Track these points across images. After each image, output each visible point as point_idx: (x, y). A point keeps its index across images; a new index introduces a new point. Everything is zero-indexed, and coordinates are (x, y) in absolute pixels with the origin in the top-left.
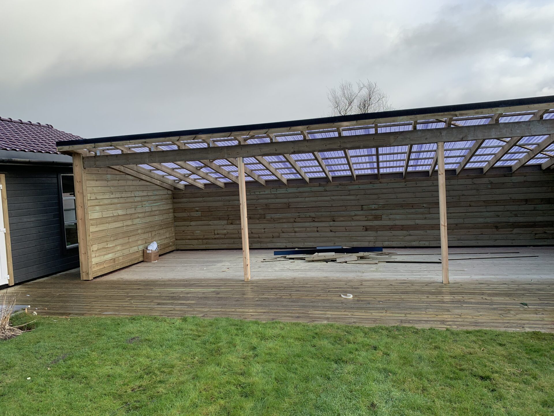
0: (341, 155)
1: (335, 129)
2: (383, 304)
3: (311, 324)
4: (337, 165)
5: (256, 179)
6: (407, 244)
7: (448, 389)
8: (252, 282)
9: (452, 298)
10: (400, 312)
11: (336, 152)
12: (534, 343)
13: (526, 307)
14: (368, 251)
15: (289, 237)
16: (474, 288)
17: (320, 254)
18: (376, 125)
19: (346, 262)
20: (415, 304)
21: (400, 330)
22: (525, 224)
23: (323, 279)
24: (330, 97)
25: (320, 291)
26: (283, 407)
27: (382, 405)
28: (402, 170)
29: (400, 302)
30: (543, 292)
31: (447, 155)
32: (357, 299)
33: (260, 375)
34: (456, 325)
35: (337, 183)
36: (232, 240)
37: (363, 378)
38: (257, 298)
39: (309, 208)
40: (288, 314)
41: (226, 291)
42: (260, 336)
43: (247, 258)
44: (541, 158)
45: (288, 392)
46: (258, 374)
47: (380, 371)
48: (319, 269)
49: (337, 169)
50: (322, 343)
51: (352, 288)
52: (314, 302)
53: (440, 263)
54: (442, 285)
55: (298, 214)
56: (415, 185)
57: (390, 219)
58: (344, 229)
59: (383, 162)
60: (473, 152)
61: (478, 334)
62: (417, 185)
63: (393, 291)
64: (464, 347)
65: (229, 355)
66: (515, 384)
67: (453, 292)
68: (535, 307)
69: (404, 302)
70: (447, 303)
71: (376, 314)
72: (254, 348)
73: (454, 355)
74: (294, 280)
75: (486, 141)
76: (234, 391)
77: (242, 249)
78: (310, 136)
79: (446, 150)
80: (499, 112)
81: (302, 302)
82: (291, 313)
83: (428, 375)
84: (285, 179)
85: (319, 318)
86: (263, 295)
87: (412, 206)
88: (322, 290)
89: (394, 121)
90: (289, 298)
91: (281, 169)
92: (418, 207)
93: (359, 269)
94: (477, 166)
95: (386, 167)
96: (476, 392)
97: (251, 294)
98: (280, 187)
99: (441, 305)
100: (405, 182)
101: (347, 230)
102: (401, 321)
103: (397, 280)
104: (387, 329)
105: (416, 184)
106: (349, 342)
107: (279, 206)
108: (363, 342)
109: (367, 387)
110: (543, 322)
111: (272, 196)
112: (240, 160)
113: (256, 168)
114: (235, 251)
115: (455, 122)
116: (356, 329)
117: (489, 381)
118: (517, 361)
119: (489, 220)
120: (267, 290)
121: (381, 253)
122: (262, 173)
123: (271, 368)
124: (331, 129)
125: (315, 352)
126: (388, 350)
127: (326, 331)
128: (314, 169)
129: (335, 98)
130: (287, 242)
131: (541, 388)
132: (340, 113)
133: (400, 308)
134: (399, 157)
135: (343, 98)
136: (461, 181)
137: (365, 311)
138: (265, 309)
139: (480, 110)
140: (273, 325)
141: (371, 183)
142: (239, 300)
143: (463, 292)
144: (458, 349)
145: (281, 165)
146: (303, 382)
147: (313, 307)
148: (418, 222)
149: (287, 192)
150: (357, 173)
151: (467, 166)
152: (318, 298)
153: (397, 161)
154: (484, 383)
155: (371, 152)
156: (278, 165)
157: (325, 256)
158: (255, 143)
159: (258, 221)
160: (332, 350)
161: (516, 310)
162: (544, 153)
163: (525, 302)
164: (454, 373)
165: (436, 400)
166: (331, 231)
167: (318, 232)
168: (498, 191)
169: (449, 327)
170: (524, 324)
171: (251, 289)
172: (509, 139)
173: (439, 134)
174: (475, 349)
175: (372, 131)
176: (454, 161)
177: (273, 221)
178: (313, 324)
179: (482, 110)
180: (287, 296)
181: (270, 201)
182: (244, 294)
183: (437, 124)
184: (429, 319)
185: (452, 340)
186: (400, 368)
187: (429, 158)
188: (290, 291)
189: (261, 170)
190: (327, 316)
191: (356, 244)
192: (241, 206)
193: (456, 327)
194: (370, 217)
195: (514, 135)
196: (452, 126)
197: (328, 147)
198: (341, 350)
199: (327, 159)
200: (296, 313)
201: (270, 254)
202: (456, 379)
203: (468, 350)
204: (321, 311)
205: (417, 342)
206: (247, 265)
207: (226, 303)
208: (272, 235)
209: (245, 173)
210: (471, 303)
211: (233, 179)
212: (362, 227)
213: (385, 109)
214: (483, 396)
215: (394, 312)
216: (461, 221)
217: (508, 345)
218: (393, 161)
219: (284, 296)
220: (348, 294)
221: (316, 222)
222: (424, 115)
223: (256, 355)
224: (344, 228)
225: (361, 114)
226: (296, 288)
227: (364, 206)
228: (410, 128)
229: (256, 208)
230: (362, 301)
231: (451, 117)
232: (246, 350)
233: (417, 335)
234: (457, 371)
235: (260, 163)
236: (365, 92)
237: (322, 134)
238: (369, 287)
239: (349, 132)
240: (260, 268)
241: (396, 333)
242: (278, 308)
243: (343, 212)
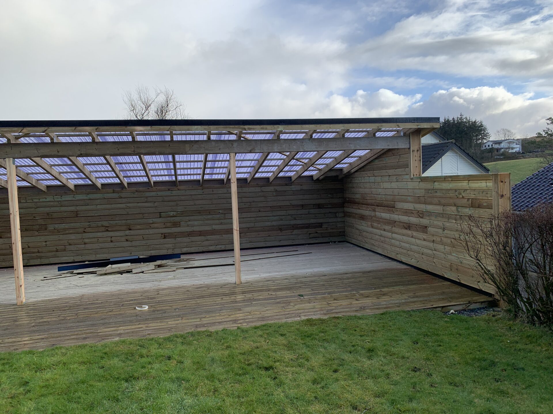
0: (136, 161)
1: (129, 132)
2: (178, 312)
3: (100, 344)
4: (132, 170)
5: (34, 184)
6: (205, 249)
7: (237, 385)
8: (27, 305)
9: (243, 297)
10: (195, 317)
11: (130, 157)
12: (308, 329)
13: (302, 298)
14: (166, 259)
15: (78, 249)
16: (262, 286)
17: (114, 266)
18: (171, 133)
19: (143, 272)
20: (210, 307)
21: (195, 335)
23: (117, 292)
24: (125, 99)
25: (113, 306)
28: (199, 177)
29: (196, 307)
30: (315, 284)
31: (239, 165)
32: (153, 309)
34: (246, 322)
35: (134, 189)
37: (155, 393)
38: (33, 323)
39: (101, 217)
40: (72, 337)
42: (34, 368)
43: (20, 277)
44: (313, 170)
47: (173, 381)
48: (113, 283)
49: (132, 175)
50: (111, 362)
51: (148, 298)
52: (105, 318)
53: (234, 265)
54: (235, 285)
55: (88, 223)
56: (212, 192)
57: (188, 225)
59: (180, 169)
60: (260, 163)
61: (264, 328)
62: (214, 192)
63: (189, 296)
64: (252, 343)
66: (292, 369)
67: (244, 291)
68: (309, 297)
69: (200, 306)
70: (239, 302)
71: (171, 323)
72: (26, 383)
73: (243, 352)
74: (82, 297)
75: (271, 154)
77: (13, 267)
78: (101, 138)
79: (239, 161)
80: (279, 129)
81: (90, 321)
82: (77, 334)
83: (219, 376)
84: (71, 184)
85: (110, 335)
86: (42, 318)
87: (209, 212)
88: (115, 305)
89: (189, 130)
90: (75, 318)
91: (66, 173)
92: (214, 213)
93: (157, 278)
94: (264, 176)
95: (184, 175)
96: (261, 383)
97: (26, 319)
98: (66, 194)
99: (233, 305)
100: (202, 189)
101: (145, 239)
102: (197, 326)
103: (194, 285)
104: (182, 336)
106: (142, 356)
107: (65, 214)
108: (157, 354)
109: (159, 401)
110: (314, 310)
111: (56, 203)
112: (9, 160)
113: (34, 172)
114: (5, 270)
115: (244, 135)
116: (150, 342)
117: (272, 371)
118: (294, 348)
119: (274, 223)
120: (47, 313)
121: (179, 260)
122: (42, 177)
123: (48, 403)
124: (124, 133)
125: (103, 374)
126: (182, 357)
127: (117, 348)
128: (107, 174)
129: (131, 101)
130: (75, 255)
131: (311, 368)
132: (136, 117)
133: (195, 313)
134: (196, 165)
135: (139, 102)
136: (252, 189)
137: (161, 321)
138: (43, 335)
140: (53, 352)
141: (169, 190)
142: (9, 329)
143: (253, 290)
144: (247, 346)
145: (66, 169)
146: (86, 410)
147: (104, 324)
148: (214, 227)
149: (74, 199)
150: (154, 179)
151: (257, 176)
152: (110, 313)
153: (194, 168)
154: (267, 373)
155: (168, 159)
156: (63, 169)
157: (119, 268)
158: (31, 142)
159: (37, 233)
160: (123, 368)
161: (295, 302)
162: (315, 166)
163: (301, 293)
164: (243, 369)
165: (226, 399)
166: (127, 240)
167: (112, 242)
168: (281, 198)
169: (239, 325)
170: (300, 313)
171: (25, 313)
172: (288, 153)
173: (231, 145)
174: (261, 342)
175: (168, 138)
176: (245, 171)
177: (58, 232)
178: (103, 342)
179: (266, 126)
180: (72, 316)
181: (53, 209)
182: (16, 321)
183: (229, 136)
184: (223, 320)
185: (242, 338)
186: (193, 374)
187: (223, 168)
188: (77, 310)
189: (40, 173)
190: (119, 332)
191: (154, 253)
192: (12, 217)
193: (246, 324)
194: (169, 225)
195: (292, 150)
196: (242, 139)
197: (121, 151)
198: (132, 366)
199: (121, 163)
200: (82, 334)
201: (54, 271)
202: (244, 374)
203: (255, 345)
204: (112, 327)
205: (210, 345)
206: (21, 286)
208: (56, 248)
209: (17, 175)
210: (259, 300)
212: (161, 235)
213: (182, 117)
214: (267, 385)
215: (189, 317)
216: (252, 225)
217: (288, 334)
218: (190, 169)
219: (69, 316)
220: (143, 306)
221: (109, 231)
222: (217, 126)
223: (29, 391)
224: (141, 237)
225: (158, 120)
226: (85, 306)
227: (162, 213)
228: (205, 138)
229: (34, 217)
230: (158, 311)
231: (240, 130)
232: (14, 388)
233: (211, 338)
234: (246, 367)
235: (38, 165)
236: (161, 99)
237: (114, 137)
238: (166, 295)
239: (144, 137)
240: (39, 288)
241: (191, 339)
242: (60, 331)
243: (140, 220)
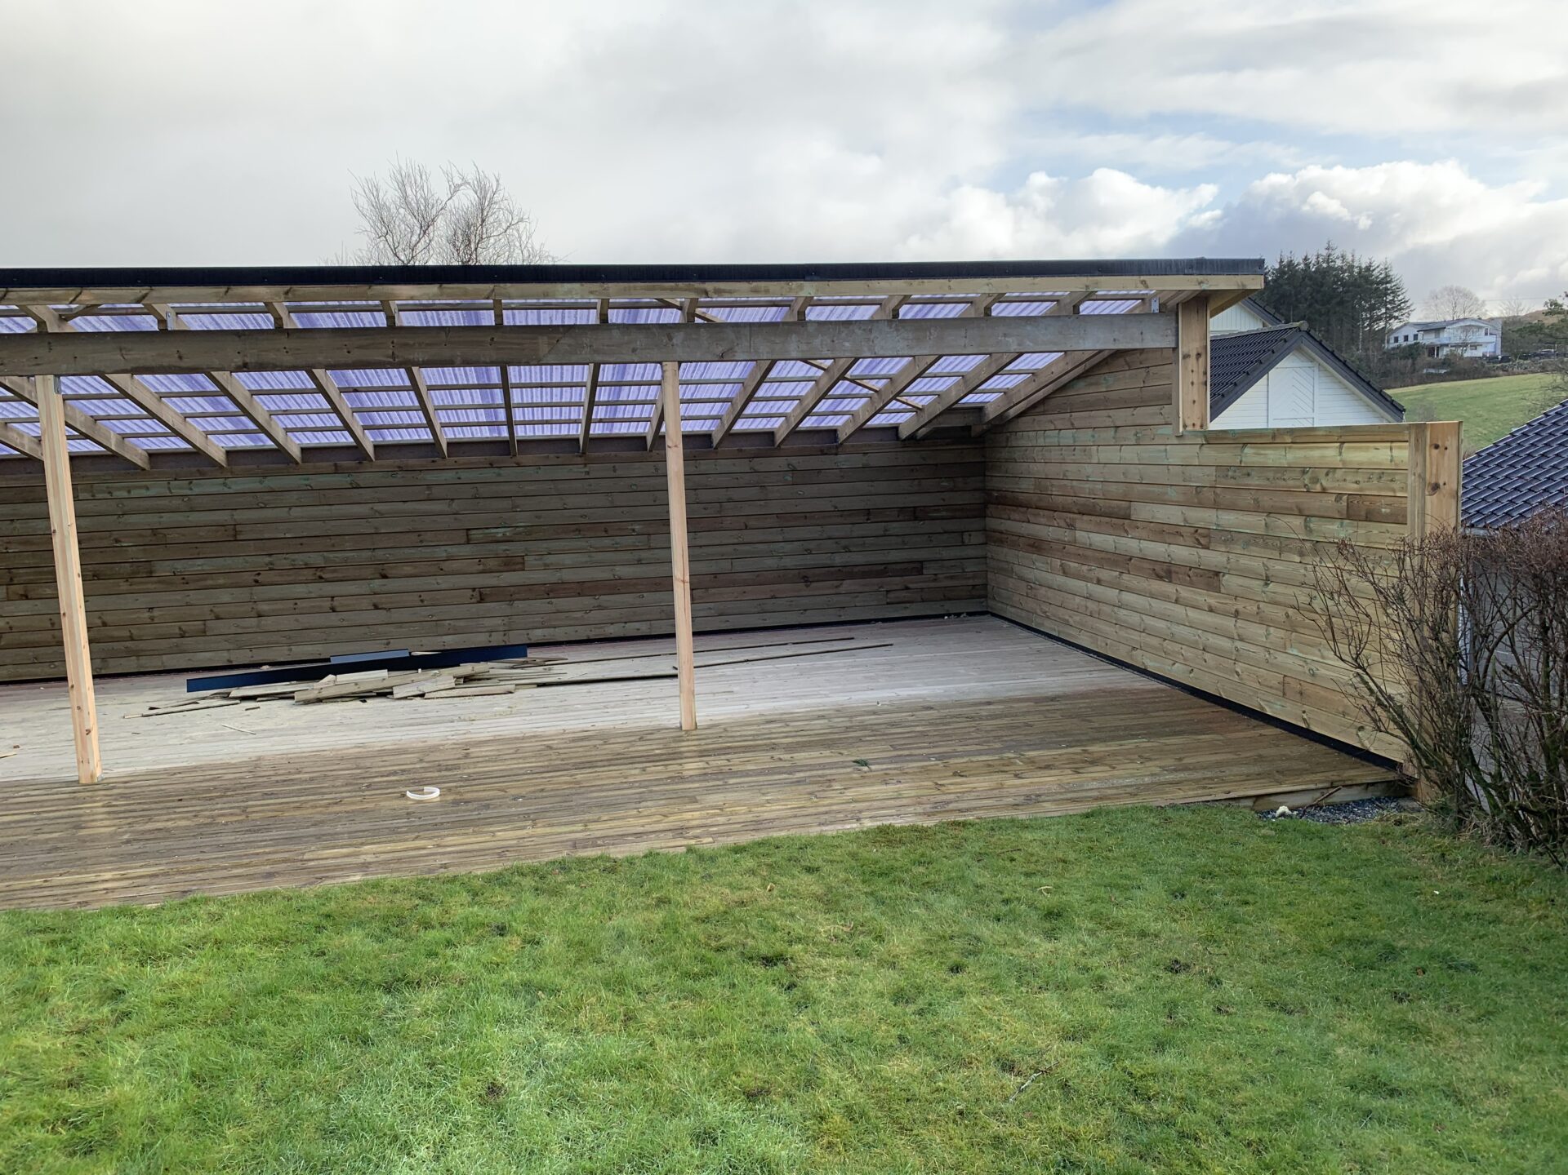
0: (398, 382)
1: (377, 302)
2: (523, 805)
3: (311, 891)
4: (388, 410)
5: (113, 448)
6: (594, 633)
7: (687, 1005)
8: (106, 785)
9: (702, 765)
10: (572, 818)
11: (382, 372)
12: (879, 854)
13: (865, 769)
14: (487, 660)
15: (240, 631)
16: (751, 735)
17: (342, 678)
18: (498, 303)
19: (422, 696)
20: (610, 793)
21: (570, 869)
22: (866, 568)
23: (351, 751)
24: (363, 202)
25: (342, 789)
26: (217, 1156)
27: (517, 1083)
28: (576, 431)
29: (573, 791)
30: (900, 730)
31: (688, 396)
32: (452, 797)
33: (138, 1074)
34: (710, 834)
35: (391, 462)
36: (30, 653)
37: (465, 1022)
38: (126, 832)
39: (301, 541)
40: (234, 872)
41: (9, 823)
42: (137, 953)
43: (84, 708)
44: (898, 411)
45: (234, 1109)
46: (130, 1072)
47: (513, 992)
48: (340, 724)
49: (388, 422)
50: (345, 939)
51: (439, 768)
52: (322, 822)
53: (675, 676)
54: (680, 734)
55: (267, 559)
56: (612, 474)
57: (546, 565)
58: (418, 599)
59: (522, 406)
60: (750, 390)
61: (761, 850)
62: (618, 474)
63: (553, 763)
64: (727, 891)
65: (23, 1031)
66: (838, 963)
67: (705, 750)
68: (884, 766)
69: (582, 790)
70: (691, 779)
71: (505, 835)
72: (118, 994)
73: (703, 915)
74: (256, 764)
75: (780, 364)
76: (42, 1145)
77: (65, 679)
78: (298, 319)
79: (687, 383)
80: (804, 294)
81: (283, 828)
82: (247, 865)
83: (639, 979)
84: (217, 448)
85: (339, 868)
86: (150, 820)
87: (605, 529)
88: (346, 785)
89: (546, 296)
90: (241, 822)
91: (203, 415)
92: (618, 533)
93: (462, 712)
94: (761, 427)
95: (533, 423)
96: (753, 998)
97: (106, 823)
98: (202, 475)
99: (675, 787)
100: (585, 465)
101: (426, 603)
102: (575, 845)
103: (564, 732)
104: (534, 871)
105: (615, 471)
106: (427, 925)
107: (202, 534)
108: (467, 918)
109: (479, 1044)
110: (898, 802)
111: (176, 502)
112: (44, 381)
113: (112, 413)
114: (42, 687)
115: (704, 310)
116: (449, 886)
117: (783, 966)
118: (842, 904)
119: (788, 562)
120: (162, 805)
121: (524, 663)
122: (135, 427)
123: (178, 1047)
124: (364, 303)
125: (323, 971)
126: (537, 929)
127: (358, 903)
128: (317, 421)
129: (379, 207)
130: (233, 646)
131: (890, 959)
132: (395, 255)
133: (570, 808)
134: (567, 395)
135: (402, 211)
136: (724, 465)
138: (157, 865)
139: (762, 285)
140: (184, 911)
141: (491, 465)
142: (60, 848)
143: (729, 748)
144: (713, 898)
145: (202, 405)
146: (283, 1067)
147: (319, 837)
148: (620, 571)
149: (226, 490)
150: (448, 435)
151: (738, 427)
152: (337, 808)
153: (560, 405)
154: (770, 972)
155: (489, 378)
156: (193, 404)
157: (356, 684)
158: (103, 329)
159: (124, 586)
160: (376, 957)
161: (845, 780)
162: (904, 399)
163: (863, 757)
164: (703, 960)
165: (657, 1040)
166: (376, 607)
167: (333, 610)
168: (807, 490)
169: (693, 842)
170: (860, 812)
171: (103, 806)
172: (829, 363)
173: (665, 339)
174: (752, 889)
175: (488, 319)
176: (705, 413)
177: (185, 581)
178: (319, 888)
180: (232, 814)
181: (167, 518)
182: (78, 827)
183: (660, 313)
184: (648, 828)
185: (699, 877)
186: (567, 973)
187: (643, 403)
188: (241, 798)
189: (130, 418)
190: (361, 859)
191: (451, 642)
192: (56, 540)
193: (710, 840)
194: (492, 564)
195: (839, 355)
196: (698, 321)
197: (357, 355)
198: (400, 951)
199: (356, 390)
200: (262, 864)
201: (175, 691)
202: (706, 975)
203: (737, 896)
204: (342, 847)
205: (613, 895)
206: (88, 732)
207: (8, 864)
208: (180, 629)
209: (67, 424)
210: (747, 774)
211: (23, 446)
212: (470, 592)
213: (527, 255)
214: (768, 1005)
215: (555, 821)
216: (725, 565)
217: (826, 868)
218: (551, 405)
219: (223, 815)
220: (426, 789)
221: (326, 581)
222: (626, 285)
223: (127, 1015)
224: (415, 597)
225: (457, 267)
226: (265, 787)
227: (472, 532)
228: (592, 317)
229: (117, 541)
230: (467, 802)
231: (693, 296)
232: (86, 1005)
233: (614, 877)
234: (710, 954)
235: (125, 395)
236: (466, 199)
237: (337, 314)
238: (490, 760)
239: (419, 315)
240: (137, 737)
241: (560, 878)
242: (201, 856)
243: (413, 551)
